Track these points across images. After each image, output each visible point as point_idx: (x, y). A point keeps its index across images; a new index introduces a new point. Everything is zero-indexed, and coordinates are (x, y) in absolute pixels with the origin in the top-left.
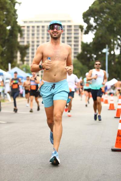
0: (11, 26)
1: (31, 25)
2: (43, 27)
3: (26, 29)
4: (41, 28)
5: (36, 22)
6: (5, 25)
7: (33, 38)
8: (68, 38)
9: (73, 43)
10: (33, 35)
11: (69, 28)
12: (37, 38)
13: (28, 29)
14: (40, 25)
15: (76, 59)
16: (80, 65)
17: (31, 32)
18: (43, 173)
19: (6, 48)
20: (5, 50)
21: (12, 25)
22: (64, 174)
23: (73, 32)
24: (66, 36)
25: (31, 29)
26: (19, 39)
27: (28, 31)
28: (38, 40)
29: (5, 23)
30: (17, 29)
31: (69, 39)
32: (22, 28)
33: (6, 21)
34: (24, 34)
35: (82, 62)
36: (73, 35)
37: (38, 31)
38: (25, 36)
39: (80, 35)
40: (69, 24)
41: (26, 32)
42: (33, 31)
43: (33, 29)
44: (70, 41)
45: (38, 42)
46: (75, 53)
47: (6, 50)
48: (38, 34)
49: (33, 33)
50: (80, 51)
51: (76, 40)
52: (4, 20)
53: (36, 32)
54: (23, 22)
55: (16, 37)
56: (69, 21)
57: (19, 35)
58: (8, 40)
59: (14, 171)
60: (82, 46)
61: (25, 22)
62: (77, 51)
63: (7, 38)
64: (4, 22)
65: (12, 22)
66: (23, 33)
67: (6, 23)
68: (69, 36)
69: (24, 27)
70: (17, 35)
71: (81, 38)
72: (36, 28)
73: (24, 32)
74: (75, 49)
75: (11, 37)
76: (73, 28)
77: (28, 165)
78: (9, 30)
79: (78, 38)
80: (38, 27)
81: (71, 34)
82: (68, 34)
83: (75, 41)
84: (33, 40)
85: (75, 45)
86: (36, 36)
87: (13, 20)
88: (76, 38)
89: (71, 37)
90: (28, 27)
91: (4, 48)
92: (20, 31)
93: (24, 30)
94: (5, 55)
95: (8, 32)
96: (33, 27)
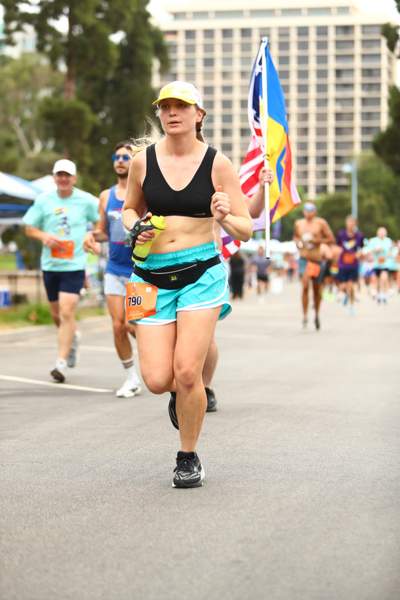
0: (125, 30)
1: (199, 25)
2: (246, 32)
3: (181, 40)
4: (237, 38)
5: (220, 14)
6: (103, 28)
7: (209, 75)
8: (339, 73)
9: (358, 93)
10: (209, 62)
11: (342, 37)
12: (225, 75)
13: (191, 42)
14: (236, 24)
15: (370, 153)
16: (386, 174)
17: (200, 54)
18: (248, 578)
19: (108, 115)
20: (104, 120)
21: (130, 26)
22: (329, 584)
23: (358, 49)
24: (332, 65)
25: (200, 39)
26: (156, 81)
27: (190, 49)
28: (227, 83)
29: (102, 20)
30: (149, 42)
31: (345, 79)
32: (168, 39)
33: (107, 13)
34: (175, 61)
35: (391, 163)
36: (358, 64)
37: (227, 48)
38: (180, 67)
39: (384, 63)
40: (344, 20)
41: (181, 54)
42: (209, 48)
43: (209, 41)
44: (349, 86)
45: (227, 89)
46: (366, 130)
47: (110, 121)
48: (228, 61)
49: (209, 56)
50: (384, 122)
51: (368, 80)
52: (99, 9)
53: (218, 53)
54: (172, 17)
55: (146, 73)
56: (344, 10)
57: (156, 64)
58: (116, 83)
59: (141, 572)
60: (390, 103)
61: (177, 15)
62: (372, 123)
63: (110, 75)
64: (100, 16)
65: (129, 17)
66: (172, 56)
67: (107, 20)
68: (342, 65)
69: (174, 33)
70: (151, 65)
71: (390, 73)
72: (218, 38)
73: (175, 52)
74: (367, 116)
75: (126, 71)
76: (358, 35)
77: (195, 550)
78: (121, 46)
79: (379, 75)
80: (227, 33)
81: (351, 57)
82: (338, 57)
83: (366, 87)
84: (209, 83)
85: (364, 101)
86: (219, 66)
87: (134, 9)
88: (367, 72)
89: (351, 71)
90: (190, 34)
91: (102, 115)
92: (161, 50)
93: (175, 47)
94: (104, 141)
95: (115, 55)
96: (209, 33)
